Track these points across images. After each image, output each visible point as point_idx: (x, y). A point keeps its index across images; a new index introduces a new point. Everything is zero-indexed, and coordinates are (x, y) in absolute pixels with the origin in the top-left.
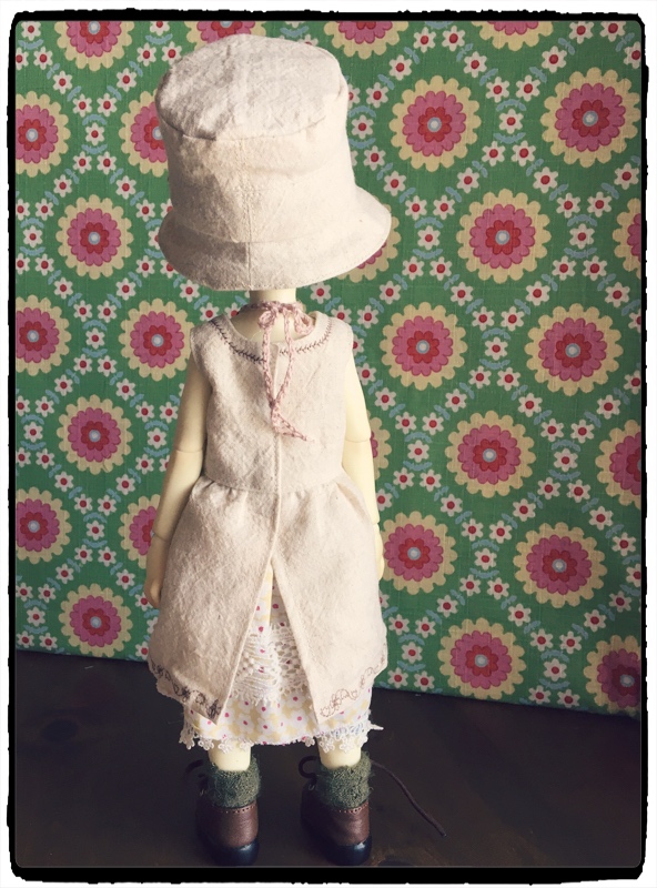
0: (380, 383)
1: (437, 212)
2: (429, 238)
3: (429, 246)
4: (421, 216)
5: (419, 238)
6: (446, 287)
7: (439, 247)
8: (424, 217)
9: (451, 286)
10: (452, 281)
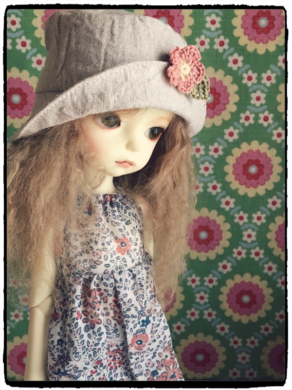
0: (224, 193)
1: (264, 81)
2: (258, 99)
3: (258, 104)
4: (253, 84)
5: (252, 98)
6: (269, 131)
7: (265, 104)
8: (255, 84)
9: (273, 130)
10: (273, 127)
